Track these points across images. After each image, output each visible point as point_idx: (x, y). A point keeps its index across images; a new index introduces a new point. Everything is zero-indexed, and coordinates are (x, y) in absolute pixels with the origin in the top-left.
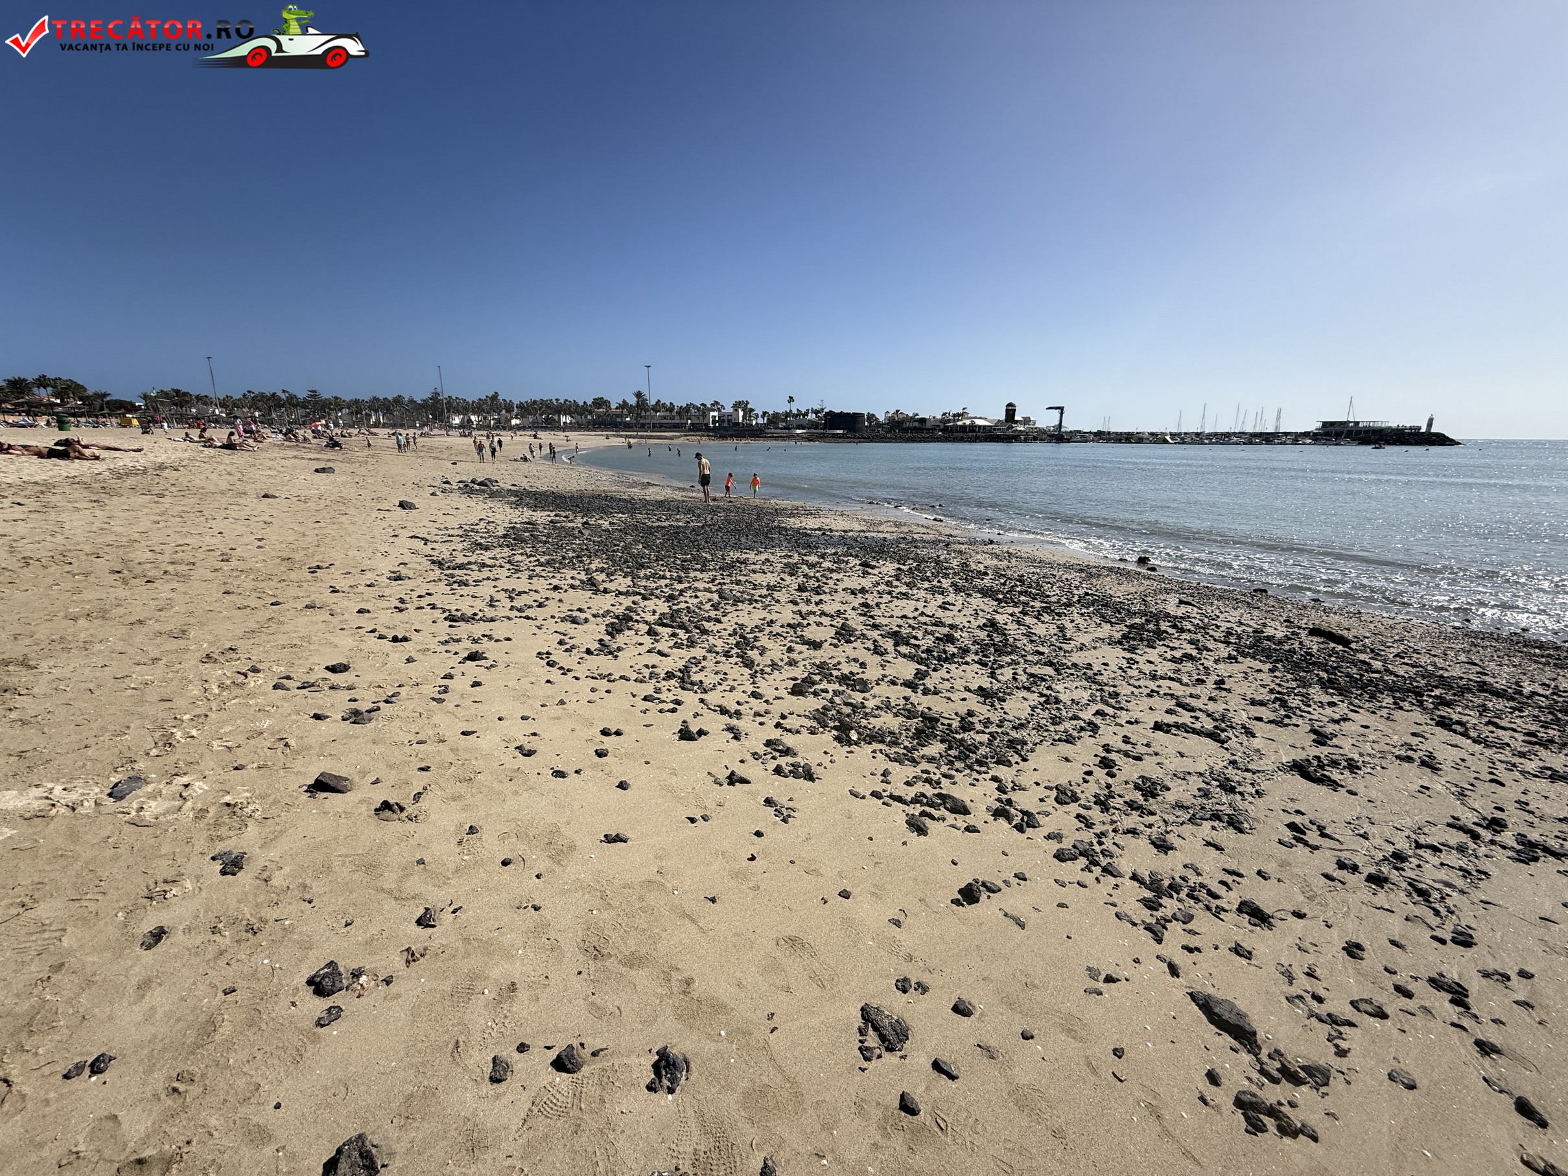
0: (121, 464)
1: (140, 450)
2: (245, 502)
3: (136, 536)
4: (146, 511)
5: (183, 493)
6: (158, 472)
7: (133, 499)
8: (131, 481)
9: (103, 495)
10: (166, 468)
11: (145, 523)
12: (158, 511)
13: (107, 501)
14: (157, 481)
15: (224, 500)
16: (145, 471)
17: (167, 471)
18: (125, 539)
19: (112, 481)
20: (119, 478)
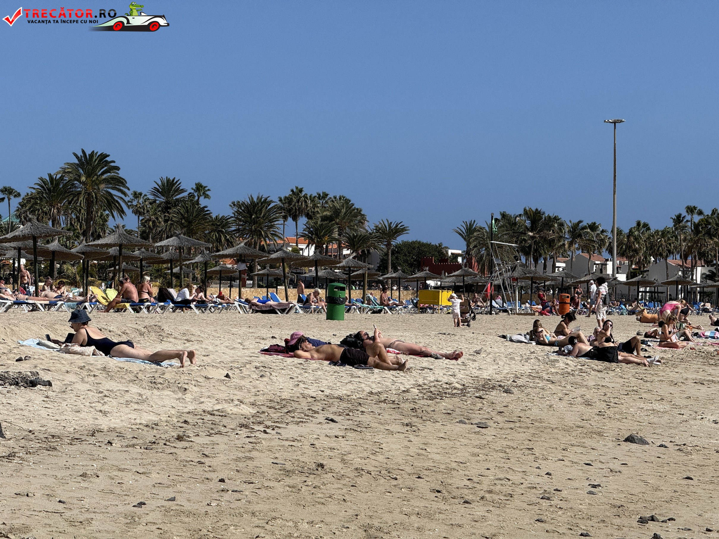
0: (432, 379)
1: (455, 357)
2: (594, 445)
3: (454, 465)
4: (464, 441)
5: (512, 425)
6: (481, 393)
7: (449, 427)
8: (446, 404)
9: (414, 419)
10: (493, 388)
11: (463, 454)
12: (478, 442)
13: (420, 427)
14: (479, 405)
15: (565, 439)
16: (464, 391)
17: (494, 393)
18: (443, 466)
19: (422, 402)
20: (431, 399)
